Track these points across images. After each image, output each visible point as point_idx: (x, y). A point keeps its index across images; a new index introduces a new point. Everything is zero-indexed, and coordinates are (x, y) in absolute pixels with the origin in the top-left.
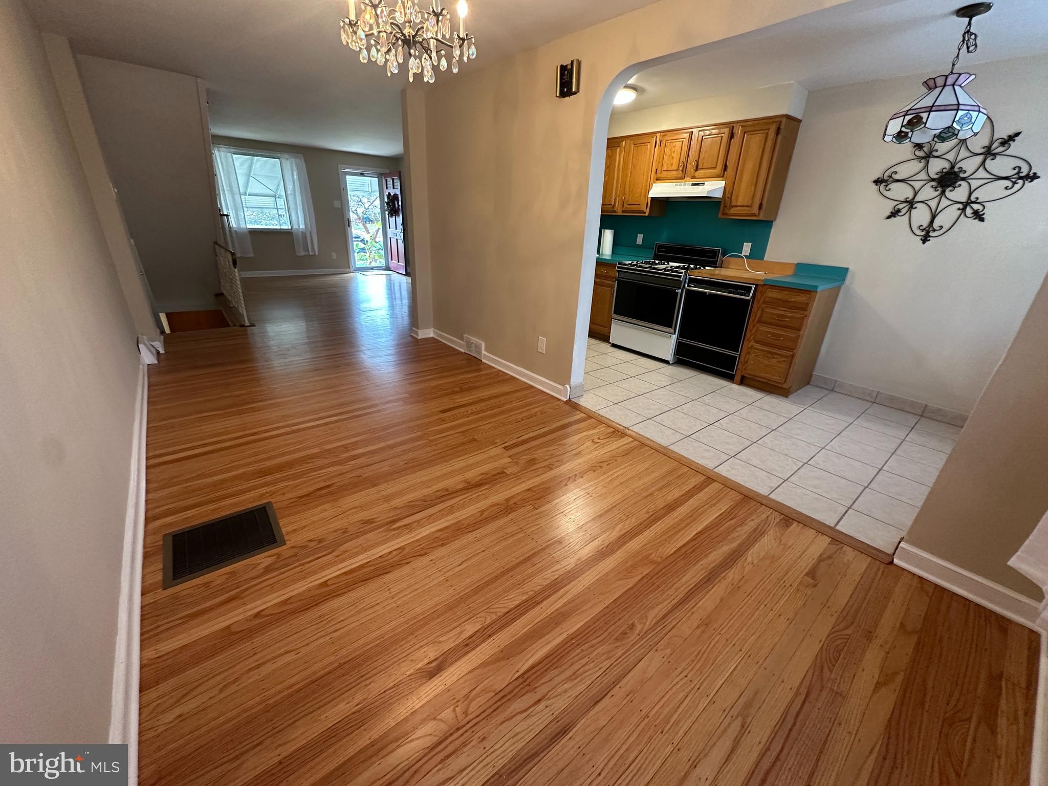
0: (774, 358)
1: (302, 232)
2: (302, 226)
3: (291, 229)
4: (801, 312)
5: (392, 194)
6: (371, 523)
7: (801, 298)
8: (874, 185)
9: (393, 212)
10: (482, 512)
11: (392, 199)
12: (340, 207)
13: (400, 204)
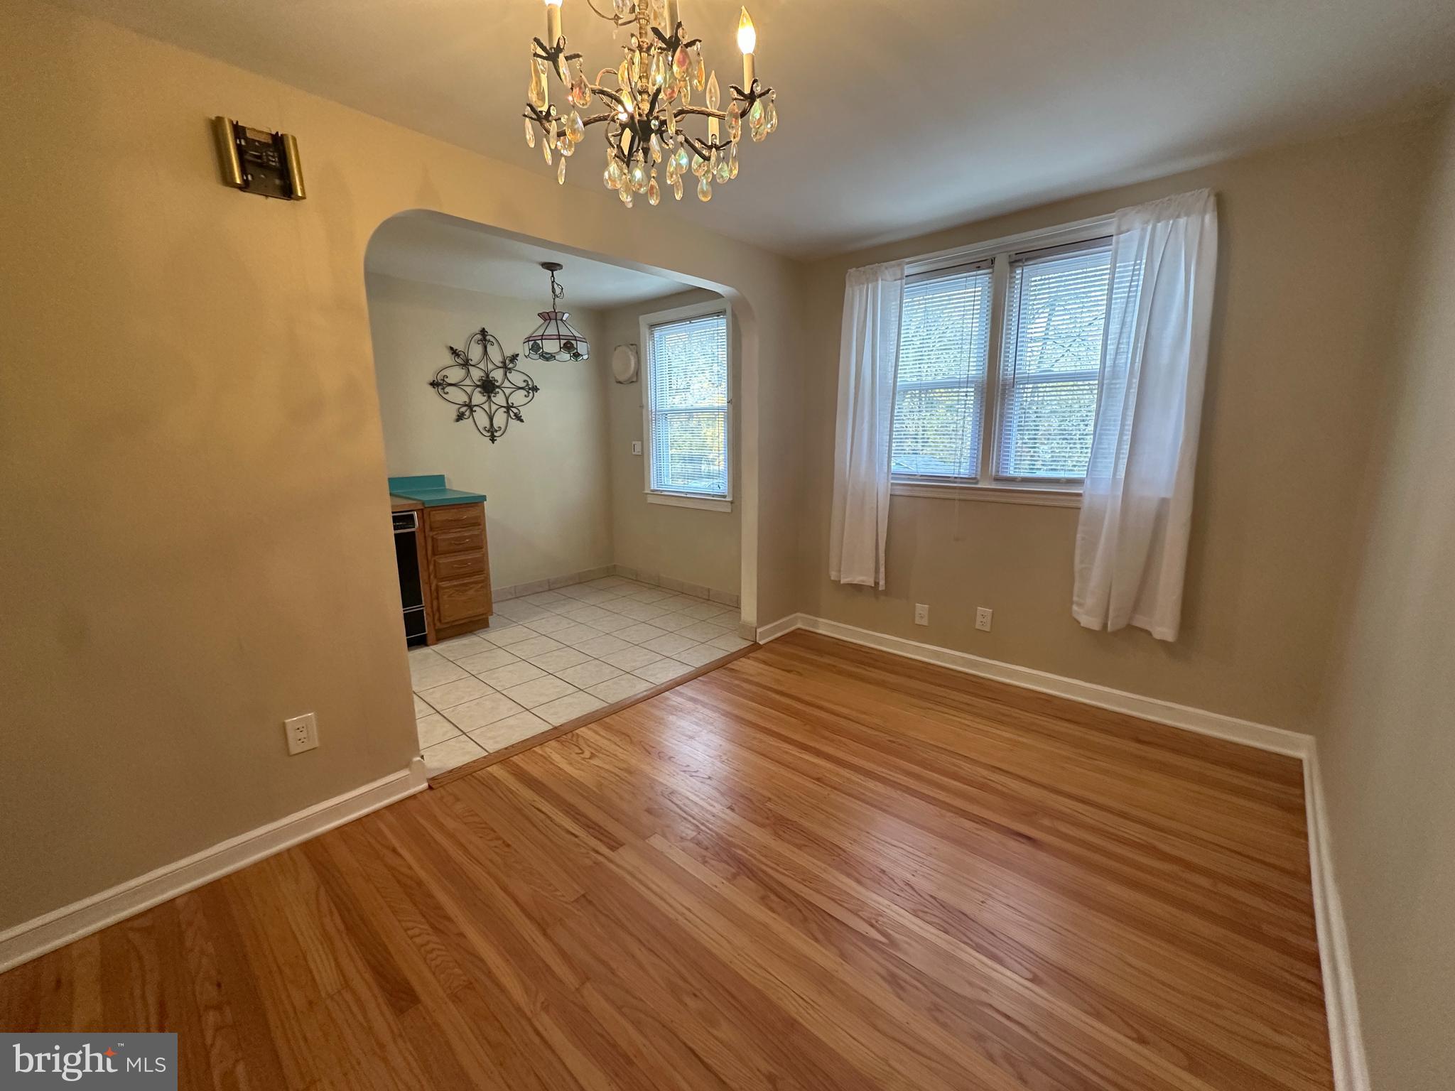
0: (471, 588)
4: (477, 528)
6: (893, 975)
7: (471, 513)
8: (430, 388)
10: (800, 847)
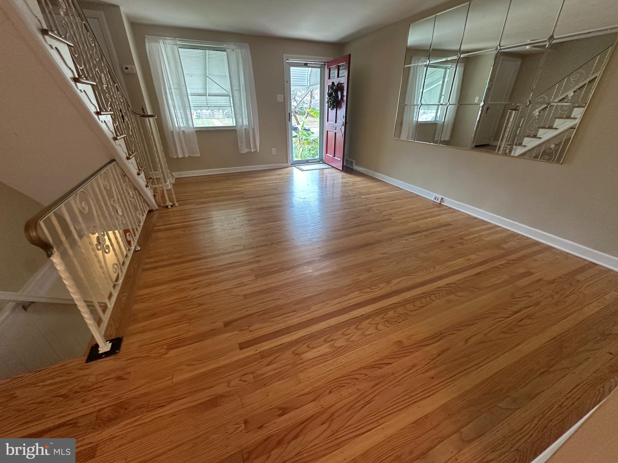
1: (245, 129)
2: (246, 122)
3: (235, 127)
5: (336, 84)
9: (335, 103)
11: (336, 89)
12: (283, 101)
13: (345, 94)
